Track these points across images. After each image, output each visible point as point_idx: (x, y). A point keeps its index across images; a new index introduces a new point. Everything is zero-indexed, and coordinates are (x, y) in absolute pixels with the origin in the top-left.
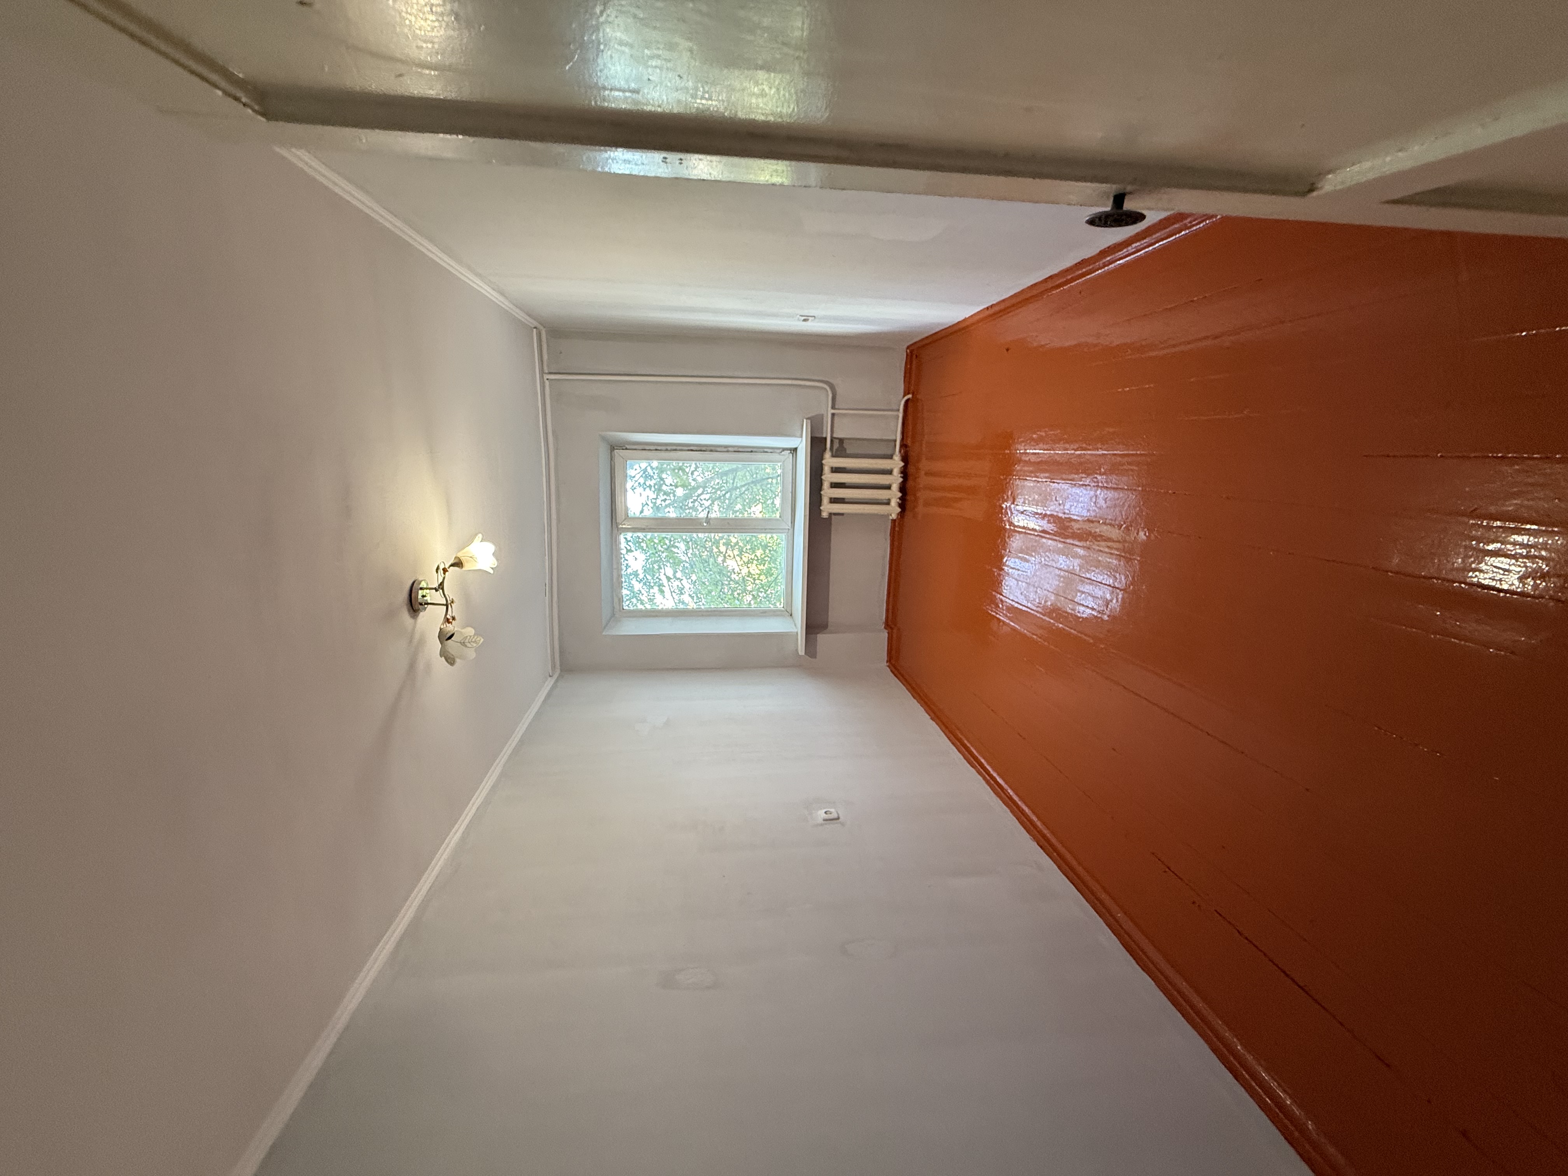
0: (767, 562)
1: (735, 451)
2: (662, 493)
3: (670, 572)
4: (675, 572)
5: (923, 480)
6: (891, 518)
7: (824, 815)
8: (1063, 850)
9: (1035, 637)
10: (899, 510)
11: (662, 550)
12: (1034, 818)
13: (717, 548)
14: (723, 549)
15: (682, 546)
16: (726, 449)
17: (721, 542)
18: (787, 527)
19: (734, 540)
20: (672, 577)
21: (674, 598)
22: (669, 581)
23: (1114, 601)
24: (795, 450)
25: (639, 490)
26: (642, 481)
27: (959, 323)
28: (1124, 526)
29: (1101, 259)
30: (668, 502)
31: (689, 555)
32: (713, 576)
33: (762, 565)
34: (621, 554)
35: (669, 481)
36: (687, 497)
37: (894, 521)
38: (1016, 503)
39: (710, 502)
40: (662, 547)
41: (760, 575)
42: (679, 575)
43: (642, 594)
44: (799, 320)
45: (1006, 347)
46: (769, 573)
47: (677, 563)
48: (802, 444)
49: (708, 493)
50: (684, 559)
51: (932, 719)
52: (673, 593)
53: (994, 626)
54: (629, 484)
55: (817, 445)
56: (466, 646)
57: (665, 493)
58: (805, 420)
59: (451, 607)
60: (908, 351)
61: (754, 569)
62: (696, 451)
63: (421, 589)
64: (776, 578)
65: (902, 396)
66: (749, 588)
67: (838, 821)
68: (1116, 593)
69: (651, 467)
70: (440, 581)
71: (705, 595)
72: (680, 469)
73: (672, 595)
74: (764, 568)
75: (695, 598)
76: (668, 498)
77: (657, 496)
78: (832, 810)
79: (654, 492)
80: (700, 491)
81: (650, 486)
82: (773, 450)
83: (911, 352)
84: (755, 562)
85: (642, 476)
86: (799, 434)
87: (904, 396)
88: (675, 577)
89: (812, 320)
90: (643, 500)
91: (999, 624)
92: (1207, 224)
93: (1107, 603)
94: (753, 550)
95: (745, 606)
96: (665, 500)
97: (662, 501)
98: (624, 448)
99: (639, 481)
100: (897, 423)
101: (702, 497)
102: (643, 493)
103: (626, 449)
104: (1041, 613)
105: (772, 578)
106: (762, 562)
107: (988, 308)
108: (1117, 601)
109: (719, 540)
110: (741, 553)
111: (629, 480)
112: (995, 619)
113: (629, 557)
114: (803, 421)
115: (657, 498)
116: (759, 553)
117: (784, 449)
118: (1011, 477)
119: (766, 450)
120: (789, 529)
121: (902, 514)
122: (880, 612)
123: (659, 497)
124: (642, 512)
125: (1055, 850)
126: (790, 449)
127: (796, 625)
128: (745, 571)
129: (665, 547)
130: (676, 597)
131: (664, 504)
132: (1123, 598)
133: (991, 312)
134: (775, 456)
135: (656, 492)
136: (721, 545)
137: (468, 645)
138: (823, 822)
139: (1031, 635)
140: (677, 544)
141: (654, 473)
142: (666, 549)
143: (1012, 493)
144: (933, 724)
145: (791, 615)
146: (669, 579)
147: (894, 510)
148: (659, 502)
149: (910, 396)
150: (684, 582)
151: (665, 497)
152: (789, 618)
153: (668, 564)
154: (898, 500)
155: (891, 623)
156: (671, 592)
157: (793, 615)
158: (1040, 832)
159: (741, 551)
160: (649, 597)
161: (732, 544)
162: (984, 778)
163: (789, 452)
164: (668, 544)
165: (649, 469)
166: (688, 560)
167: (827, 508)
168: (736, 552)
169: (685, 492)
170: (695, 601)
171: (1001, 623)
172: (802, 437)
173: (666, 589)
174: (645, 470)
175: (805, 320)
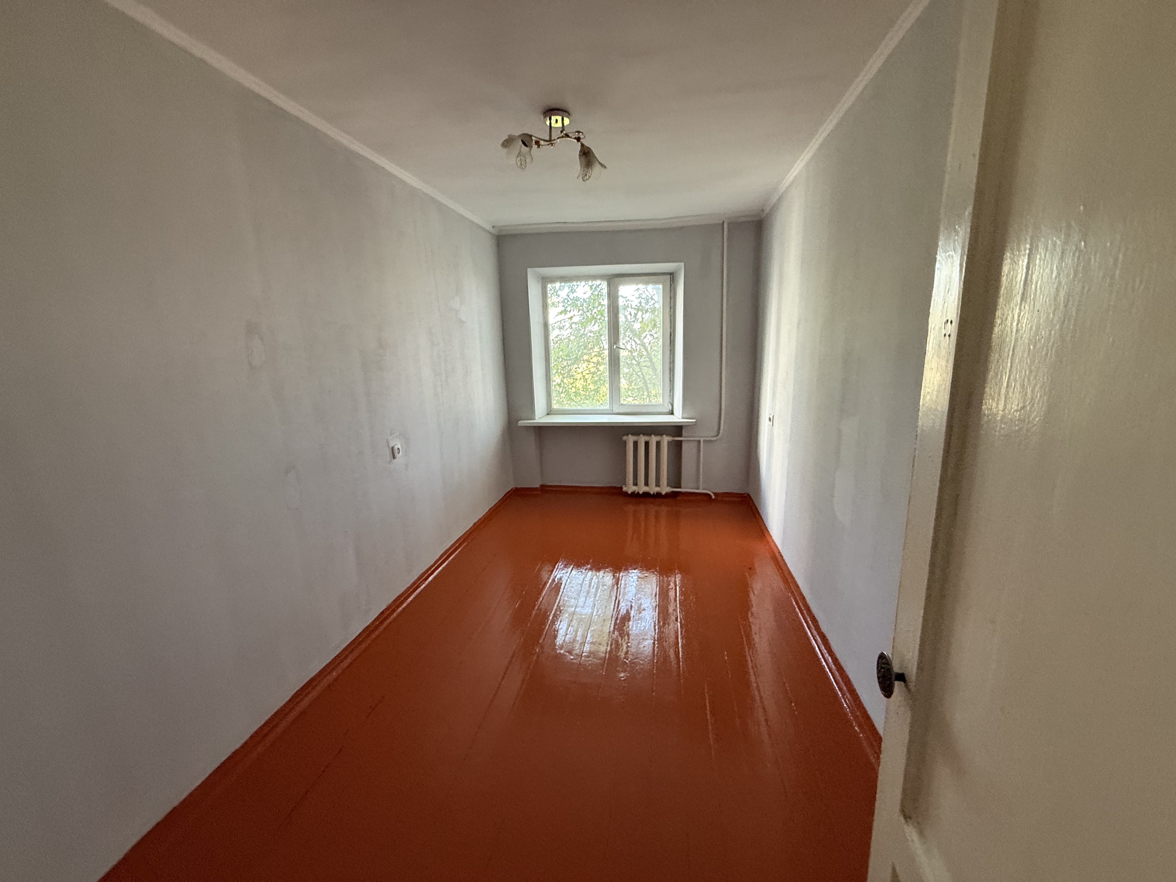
0: (585, 393)
1: (670, 368)
2: (636, 312)
3: (576, 319)
4: (576, 323)
5: (653, 509)
6: (623, 487)
7: (397, 448)
8: (382, 628)
9: (541, 599)
10: (630, 492)
11: (593, 313)
12: (405, 605)
13: (595, 356)
14: (595, 359)
15: (596, 328)
16: (672, 362)
17: (600, 359)
18: (614, 410)
19: (601, 368)
20: (572, 321)
21: (556, 323)
22: (569, 318)
23: (572, 657)
24: (672, 413)
25: (637, 294)
26: (644, 296)
27: (768, 532)
28: (627, 662)
29: (818, 634)
30: (629, 317)
31: (589, 334)
32: (574, 353)
33: (583, 389)
34: (588, 282)
35: (647, 316)
36: (632, 331)
37: (621, 488)
38: (639, 579)
39: (630, 349)
40: (595, 313)
41: (575, 388)
42: (574, 326)
43: (557, 298)
44: (770, 414)
45: (752, 568)
46: (576, 394)
47: (583, 324)
48: (678, 418)
49: (636, 347)
50: (586, 330)
51: (475, 524)
52: (560, 322)
53: (547, 568)
54: (641, 286)
55: (677, 430)
56: (517, 157)
57: (636, 315)
58: (695, 420)
59: (549, 145)
60: (746, 495)
61: (580, 384)
62: (670, 339)
63: (563, 119)
64: (573, 400)
65: (714, 491)
66: (565, 380)
67: (392, 457)
68: (577, 658)
69: (654, 304)
70: (570, 135)
71: (559, 346)
72: (655, 325)
73: (558, 322)
74: (580, 391)
75: (557, 339)
76: (632, 317)
77: (634, 308)
78: (401, 453)
79: (636, 306)
80: (638, 342)
81: (640, 303)
82: (672, 397)
83: (745, 497)
84: (585, 384)
85: (647, 296)
86: (685, 415)
87: (714, 493)
88: (572, 323)
89: (770, 425)
90: (630, 298)
91: (549, 571)
92: (846, 710)
93: (570, 652)
94: (595, 383)
95: (552, 376)
96: (630, 314)
97: (630, 312)
98: (672, 283)
99: (643, 294)
100: (692, 489)
101: (633, 343)
102: (634, 297)
103: (671, 285)
104: (559, 603)
105: (573, 397)
106: (585, 389)
107: (780, 552)
108: (572, 659)
109: (601, 357)
110: (592, 373)
111: (644, 286)
112: (552, 568)
113: (587, 288)
114: (694, 419)
115: (632, 308)
116: (592, 387)
117: (672, 405)
118: (658, 576)
119: (672, 392)
120: (613, 410)
121: (626, 494)
122: (553, 481)
123: (633, 309)
124: (622, 296)
125: (382, 623)
126: (672, 410)
127: (540, 417)
128: (579, 376)
129: (595, 315)
130: (556, 325)
131: (627, 313)
132: (573, 663)
133: (777, 555)
134: (667, 399)
135: (636, 307)
136: (597, 358)
137: (519, 159)
138: (391, 447)
139: (542, 596)
140: (597, 324)
141: (650, 306)
142: (593, 317)
143: (646, 576)
144: (471, 525)
145: (548, 414)
146: (571, 318)
147: (630, 488)
148: (629, 309)
149: (713, 497)
150: (569, 331)
151: (633, 314)
152: (545, 413)
153: (581, 319)
154: (637, 492)
155: (545, 489)
156: (560, 321)
157: (548, 416)
158: (394, 611)
159: (594, 373)
160: (555, 303)
161: (598, 366)
162: (432, 566)
163: (671, 409)
164: (597, 318)
165: (653, 302)
166: (585, 333)
167: (630, 440)
168: (593, 370)
169: (637, 329)
170: (554, 339)
171: (549, 573)
172: (682, 418)
173: (562, 317)
174: (652, 299)
175: (770, 419)
